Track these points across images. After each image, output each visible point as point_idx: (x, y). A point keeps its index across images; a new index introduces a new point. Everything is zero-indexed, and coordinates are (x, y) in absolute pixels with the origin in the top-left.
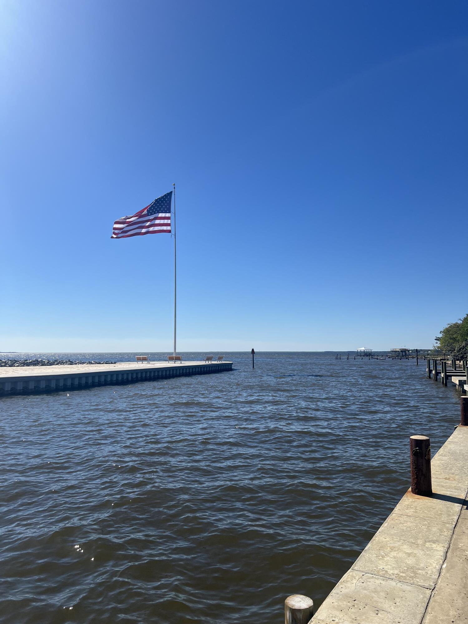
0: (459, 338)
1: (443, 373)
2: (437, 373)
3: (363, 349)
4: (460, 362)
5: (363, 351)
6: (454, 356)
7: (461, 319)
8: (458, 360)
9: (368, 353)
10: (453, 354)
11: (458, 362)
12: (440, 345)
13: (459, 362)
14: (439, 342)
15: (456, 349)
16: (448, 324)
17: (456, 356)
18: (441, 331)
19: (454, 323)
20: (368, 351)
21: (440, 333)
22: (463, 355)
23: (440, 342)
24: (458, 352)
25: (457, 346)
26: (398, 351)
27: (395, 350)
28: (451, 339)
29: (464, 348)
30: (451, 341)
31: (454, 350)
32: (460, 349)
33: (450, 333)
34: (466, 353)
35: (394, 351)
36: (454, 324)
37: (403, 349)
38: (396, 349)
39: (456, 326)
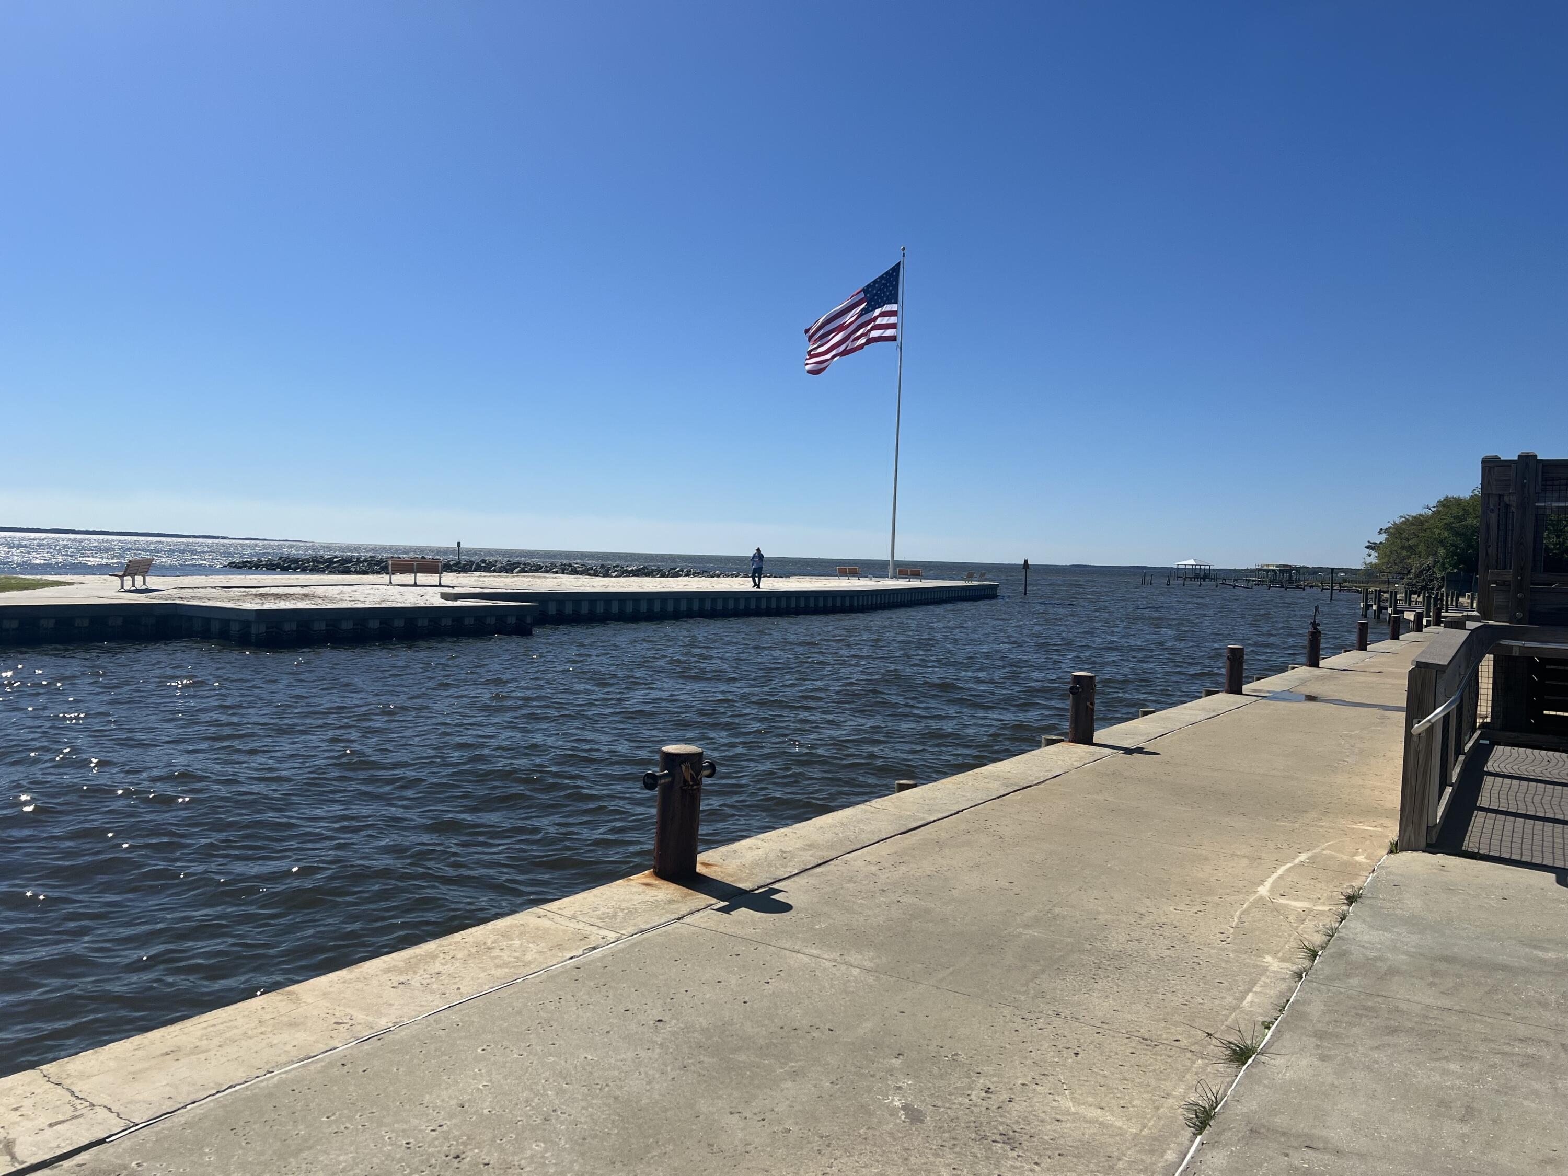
0: (1421, 548)
1: (1391, 607)
2: (1381, 609)
3: (1192, 562)
4: (1419, 596)
5: (1191, 567)
6: (1407, 585)
7: (1431, 506)
8: (1415, 594)
9: (1202, 573)
10: (1405, 581)
11: (1414, 597)
12: (1377, 561)
13: (1416, 596)
14: (1374, 554)
15: (1413, 571)
16: (1401, 517)
17: (1412, 586)
18: (1381, 529)
19: (1414, 514)
20: (1203, 567)
21: (1380, 533)
22: (1427, 584)
23: (1377, 554)
24: (1416, 578)
25: (1416, 564)
26: (1273, 570)
27: (1265, 567)
28: (1403, 548)
29: (1430, 569)
30: (1404, 553)
31: (1409, 572)
32: (1421, 572)
33: (1403, 536)
34: (1432, 580)
35: (1264, 570)
36: (1414, 517)
37: (1284, 566)
38: (1268, 565)
39: (1418, 522)
